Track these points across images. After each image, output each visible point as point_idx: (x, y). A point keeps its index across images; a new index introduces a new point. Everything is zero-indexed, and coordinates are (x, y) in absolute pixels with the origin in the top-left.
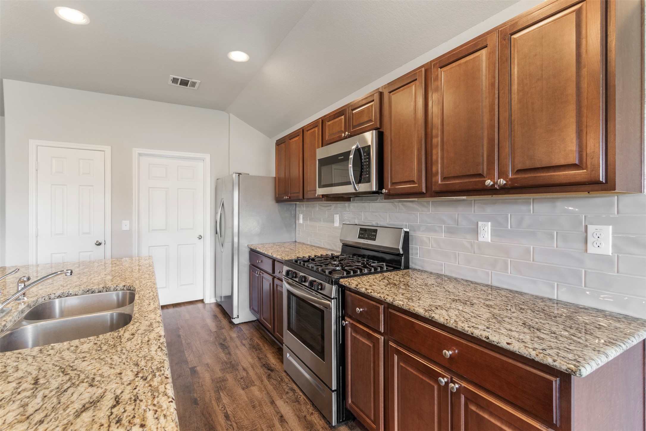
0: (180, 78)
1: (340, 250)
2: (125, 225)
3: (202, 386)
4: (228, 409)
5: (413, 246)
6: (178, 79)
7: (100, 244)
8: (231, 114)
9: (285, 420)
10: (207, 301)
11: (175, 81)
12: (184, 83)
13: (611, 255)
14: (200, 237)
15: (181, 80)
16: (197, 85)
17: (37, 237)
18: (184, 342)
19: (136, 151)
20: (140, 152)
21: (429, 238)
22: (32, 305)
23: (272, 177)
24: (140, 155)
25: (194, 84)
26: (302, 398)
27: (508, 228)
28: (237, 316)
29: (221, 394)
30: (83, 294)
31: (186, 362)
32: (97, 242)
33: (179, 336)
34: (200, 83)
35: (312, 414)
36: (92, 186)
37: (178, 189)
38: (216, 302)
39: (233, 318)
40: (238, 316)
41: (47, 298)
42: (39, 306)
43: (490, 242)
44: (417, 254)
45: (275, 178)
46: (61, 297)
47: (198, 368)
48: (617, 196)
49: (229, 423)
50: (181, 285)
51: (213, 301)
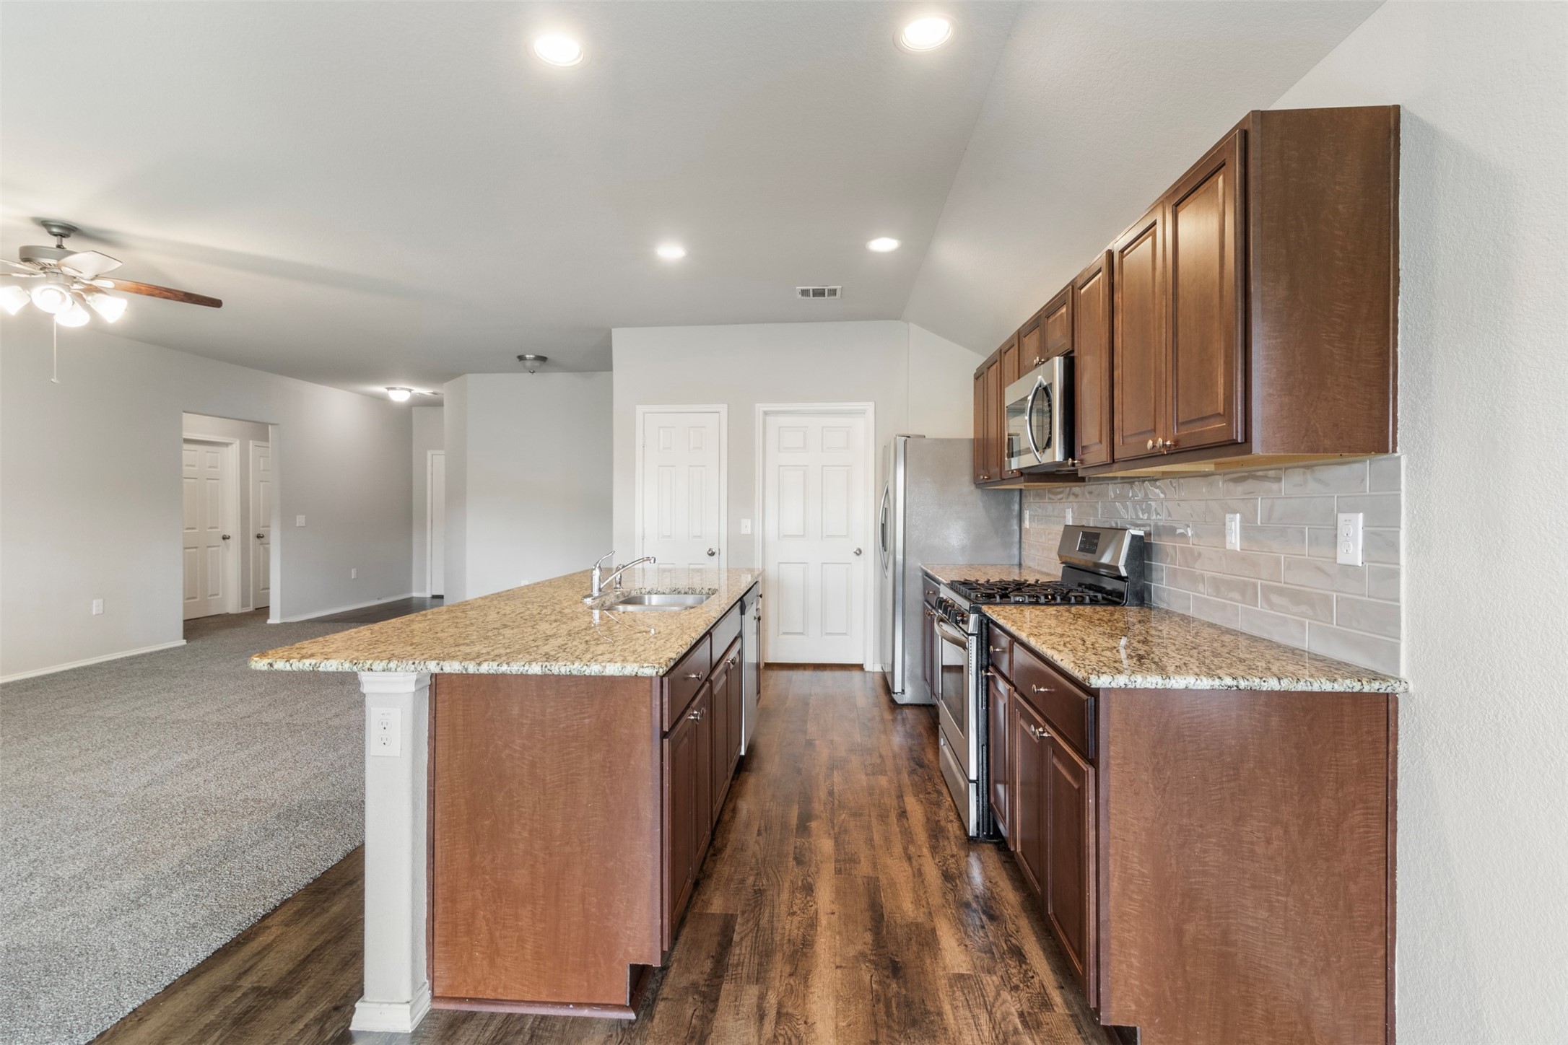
0: (811, 288)
1: (1060, 575)
2: (746, 527)
3: (814, 759)
4: (835, 788)
5: (1151, 564)
6: (808, 290)
7: (712, 554)
8: (910, 324)
9: (906, 816)
10: (868, 668)
11: (805, 293)
12: (819, 293)
13: (1360, 565)
14: (858, 552)
15: (813, 290)
16: (838, 293)
17: (643, 539)
18: (811, 711)
19: (760, 408)
20: (766, 409)
21: (1174, 547)
22: (626, 594)
23: (970, 439)
24: (766, 413)
25: (833, 292)
26: (947, 803)
27: (1257, 523)
28: (901, 691)
29: (835, 772)
30: (670, 594)
31: (805, 732)
32: (710, 550)
33: (807, 704)
34: (842, 288)
35: (951, 821)
36: (704, 466)
37: (823, 466)
38: (882, 671)
39: (894, 693)
40: (903, 691)
41: (639, 592)
42: (631, 598)
43: (1239, 550)
44: (1162, 579)
45: (974, 439)
46: (651, 594)
47: (817, 742)
48: (1370, 460)
49: (831, 799)
50: (827, 634)
51: (878, 669)
